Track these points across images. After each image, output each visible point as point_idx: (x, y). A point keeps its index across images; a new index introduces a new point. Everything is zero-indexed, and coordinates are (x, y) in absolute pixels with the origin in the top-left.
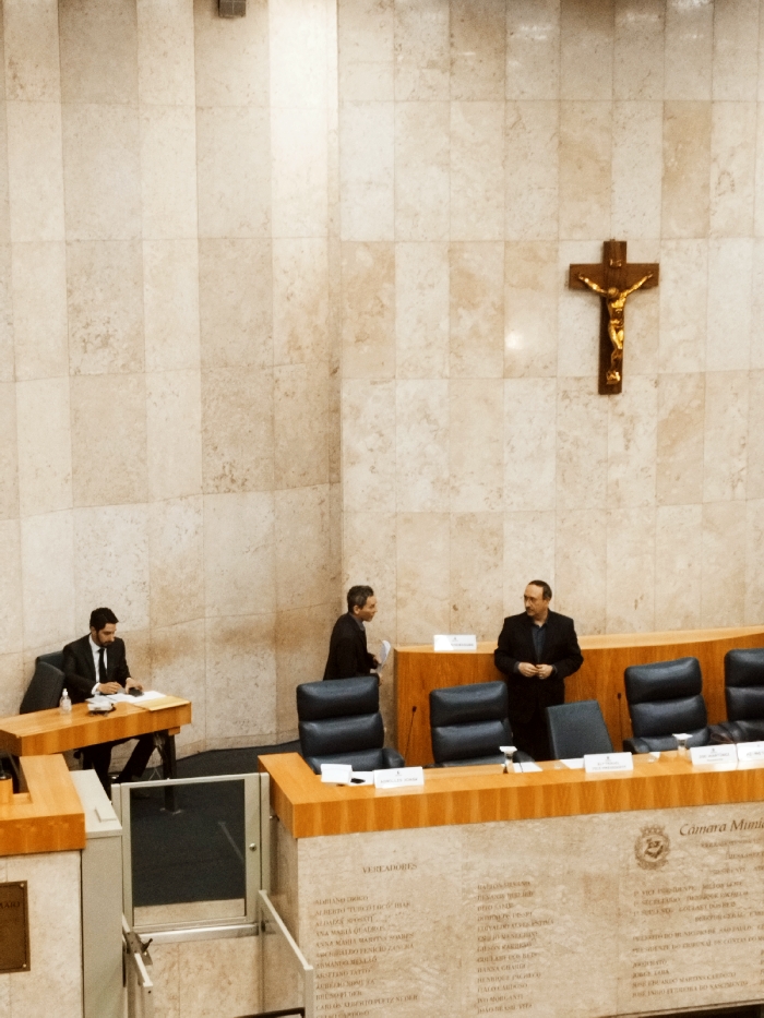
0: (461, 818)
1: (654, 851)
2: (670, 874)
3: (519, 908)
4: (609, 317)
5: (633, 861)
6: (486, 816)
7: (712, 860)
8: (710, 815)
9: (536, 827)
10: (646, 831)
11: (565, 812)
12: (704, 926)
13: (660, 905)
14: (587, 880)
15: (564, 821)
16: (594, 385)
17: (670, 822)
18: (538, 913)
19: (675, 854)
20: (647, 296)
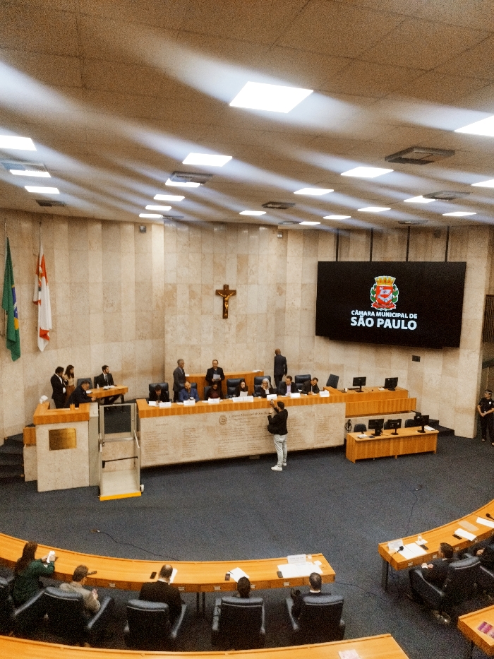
0: (179, 414)
1: (223, 421)
2: (227, 426)
3: (192, 434)
4: (225, 302)
5: (218, 423)
6: (185, 413)
7: (236, 423)
8: (236, 413)
9: (196, 416)
10: (221, 416)
11: (203, 412)
12: (235, 438)
13: (225, 433)
14: (208, 428)
15: (202, 414)
16: (222, 316)
17: (227, 414)
18: (196, 435)
19: (228, 421)
20: (234, 297)
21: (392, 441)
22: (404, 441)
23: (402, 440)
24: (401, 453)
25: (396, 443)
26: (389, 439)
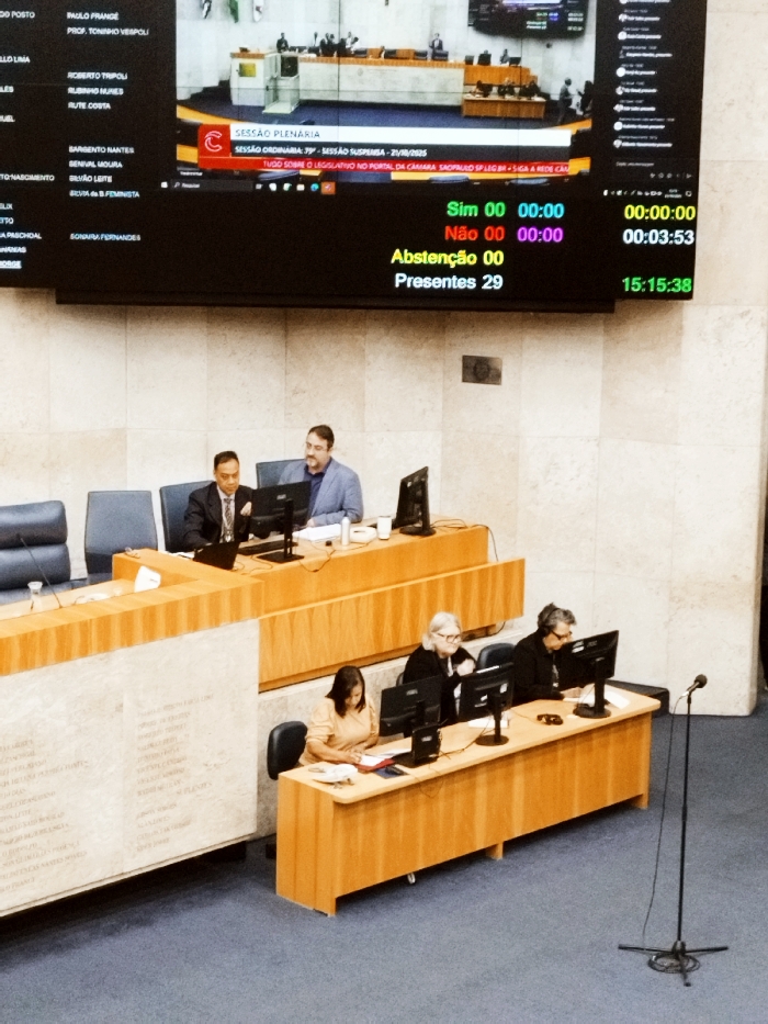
21: (482, 778)
22: (529, 769)
23: (519, 765)
24: (517, 833)
25: (500, 786)
26: (472, 770)
